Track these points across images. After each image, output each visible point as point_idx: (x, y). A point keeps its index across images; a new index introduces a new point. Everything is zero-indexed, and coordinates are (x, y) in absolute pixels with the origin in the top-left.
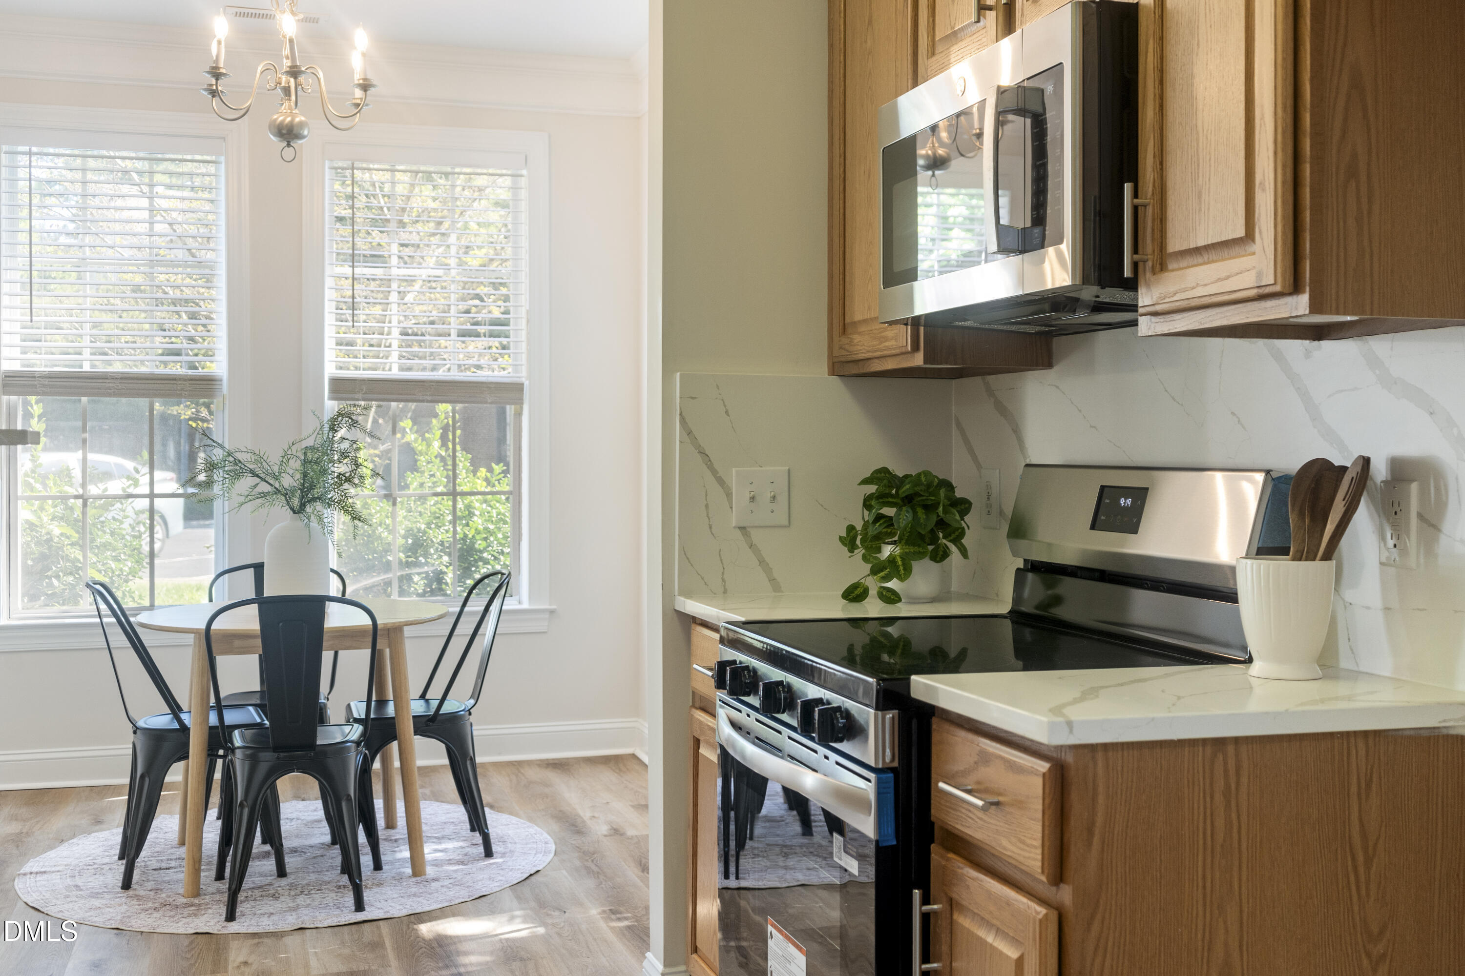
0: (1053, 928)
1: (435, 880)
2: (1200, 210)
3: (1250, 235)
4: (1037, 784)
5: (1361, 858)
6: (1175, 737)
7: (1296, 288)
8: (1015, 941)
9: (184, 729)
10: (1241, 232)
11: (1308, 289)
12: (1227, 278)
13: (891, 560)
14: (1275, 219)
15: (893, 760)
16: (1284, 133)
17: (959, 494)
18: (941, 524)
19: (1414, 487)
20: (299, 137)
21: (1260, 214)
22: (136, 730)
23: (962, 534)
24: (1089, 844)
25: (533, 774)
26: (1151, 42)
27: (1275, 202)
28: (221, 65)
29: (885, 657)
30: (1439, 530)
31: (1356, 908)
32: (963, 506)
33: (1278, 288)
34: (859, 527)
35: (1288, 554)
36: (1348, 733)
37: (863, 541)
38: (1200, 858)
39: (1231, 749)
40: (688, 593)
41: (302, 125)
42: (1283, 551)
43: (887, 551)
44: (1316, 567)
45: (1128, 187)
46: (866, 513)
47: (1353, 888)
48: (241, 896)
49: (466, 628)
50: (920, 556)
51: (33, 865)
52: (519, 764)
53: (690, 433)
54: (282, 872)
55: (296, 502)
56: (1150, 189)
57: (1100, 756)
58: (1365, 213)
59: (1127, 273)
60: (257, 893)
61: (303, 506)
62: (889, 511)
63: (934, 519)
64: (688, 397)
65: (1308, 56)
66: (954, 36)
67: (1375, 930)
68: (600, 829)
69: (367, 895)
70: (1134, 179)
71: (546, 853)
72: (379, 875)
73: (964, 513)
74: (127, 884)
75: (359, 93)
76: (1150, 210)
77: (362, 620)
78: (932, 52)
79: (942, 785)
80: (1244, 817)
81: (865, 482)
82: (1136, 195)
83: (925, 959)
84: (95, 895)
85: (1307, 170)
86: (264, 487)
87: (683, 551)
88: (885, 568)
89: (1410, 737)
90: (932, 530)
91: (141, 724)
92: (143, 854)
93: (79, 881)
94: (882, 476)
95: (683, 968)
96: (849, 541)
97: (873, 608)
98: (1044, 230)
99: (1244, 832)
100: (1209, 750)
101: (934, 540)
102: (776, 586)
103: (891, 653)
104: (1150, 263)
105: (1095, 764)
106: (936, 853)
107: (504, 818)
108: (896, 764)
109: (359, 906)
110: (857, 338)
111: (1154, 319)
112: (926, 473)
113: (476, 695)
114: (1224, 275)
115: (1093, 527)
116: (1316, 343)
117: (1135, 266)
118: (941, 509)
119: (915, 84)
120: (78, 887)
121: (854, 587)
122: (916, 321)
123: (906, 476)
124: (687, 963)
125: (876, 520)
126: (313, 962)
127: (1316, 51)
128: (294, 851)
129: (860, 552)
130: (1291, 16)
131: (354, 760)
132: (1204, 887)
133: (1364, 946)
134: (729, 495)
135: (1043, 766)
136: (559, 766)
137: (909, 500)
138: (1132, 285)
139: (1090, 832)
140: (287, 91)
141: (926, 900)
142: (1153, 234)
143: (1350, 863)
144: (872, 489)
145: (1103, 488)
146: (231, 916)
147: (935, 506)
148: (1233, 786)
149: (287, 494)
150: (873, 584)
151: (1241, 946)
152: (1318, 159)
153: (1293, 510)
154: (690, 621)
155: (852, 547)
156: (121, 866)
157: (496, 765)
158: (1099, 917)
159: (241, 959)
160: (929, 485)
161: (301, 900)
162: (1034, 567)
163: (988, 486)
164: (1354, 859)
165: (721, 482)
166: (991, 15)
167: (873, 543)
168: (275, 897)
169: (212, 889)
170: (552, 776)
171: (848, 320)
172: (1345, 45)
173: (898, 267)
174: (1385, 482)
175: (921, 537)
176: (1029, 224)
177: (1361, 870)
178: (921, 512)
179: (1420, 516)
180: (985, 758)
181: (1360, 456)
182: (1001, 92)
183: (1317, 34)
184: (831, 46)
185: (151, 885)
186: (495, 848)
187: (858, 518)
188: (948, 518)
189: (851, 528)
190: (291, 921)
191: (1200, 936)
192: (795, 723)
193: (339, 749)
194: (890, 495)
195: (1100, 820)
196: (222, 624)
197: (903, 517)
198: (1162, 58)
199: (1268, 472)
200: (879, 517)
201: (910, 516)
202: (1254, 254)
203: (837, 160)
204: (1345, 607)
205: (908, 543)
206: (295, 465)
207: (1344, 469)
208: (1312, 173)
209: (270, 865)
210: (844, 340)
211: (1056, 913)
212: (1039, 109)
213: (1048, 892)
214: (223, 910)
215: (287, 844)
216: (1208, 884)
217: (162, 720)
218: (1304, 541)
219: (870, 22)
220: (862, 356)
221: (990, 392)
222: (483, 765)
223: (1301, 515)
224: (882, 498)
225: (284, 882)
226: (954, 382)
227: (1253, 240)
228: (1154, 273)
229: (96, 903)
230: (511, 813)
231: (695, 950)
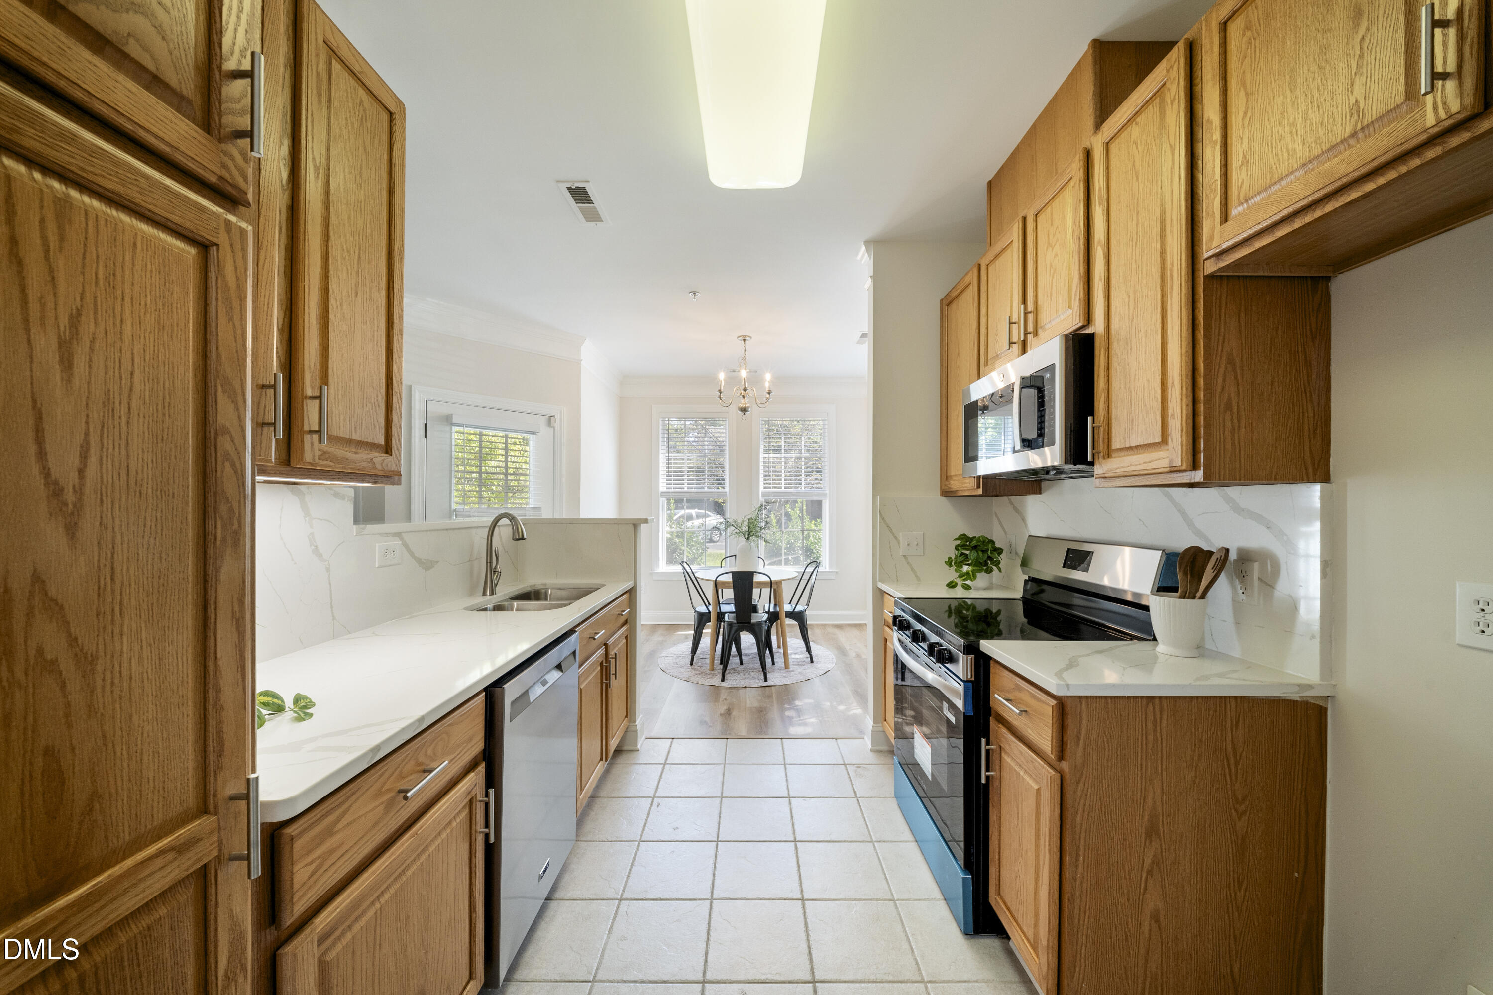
0: (1058, 782)
1: (793, 671)
2: (1132, 429)
3: (1164, 441)
4: (1049, 711)
5: (1232, 761)
6: (1126, 695)
7: (1195, 467)
8: (1037, 782)
9: (710, 612)
10: (1158, 439)
11: (1202, 468)
12: (1150, 462)
13: (968, 573)
14: (1182, 432)
15: (972, 677)
16: (1187, 389)
17: (997, 546)
18: (990, 558)
19: (1256, 565)
20: (747, 411)
21: (1171, 431)
22: (695, 611)
23: (999, 562)
24: (1078, 743)
25: (830, 630)
26: (1102, 350)
27: (1182, 424)
28: (722, 388)
29: (965, 612)
30: (1273, 588)
31: (1229, 786)
32: (999, 551)
33: (1184, 468)
34: (953, 558)
35: (1177, 592)
36: (1225, 697)
37: (955, 563)
38: (1139, 755)
39: (1157, 701)
40: (882, 581)
41: (748, 407)
42: (1174, 589)
43: (965, 568)
44: (1196, 602)
45: (1090, 419)
46: (956, 552)
47: (1228, 776)
48: (727, 672)
49: (806, 577)
50: (980, 571)
51: (664, 654)
52: (826, 625)
53: (883, 519)
54: (741, 663)
55: (747, 536)
56: (1102, 420)
57: (1084, 702)
58: (1236, 428)
59: (1090, 459)
60: (732, 671)
61: (749, 537)
62: (967, 552)
63: (986, 556)
64: (883, 505)
65: (1202, 349)
66: (997, 357)
67: (1240, 797)
68: (852, 654)
69: (769, 675)
70: (1092, 414)
71: (832, 663)
72: (774, 667)
73: (1000, 554)
74: (692, 664)
75: (768, 395)
76: (1102, 429)
77: (767, 579)
78: (987, 364)
79: (996, 695)
80: (1164, 736)
81: (956, 539)
82: (1094, 423)
83: (988, 770)
84: (682, 667)
85: (1201, 408)
86: (736, 531)
87: (881, 564)
88: (964, 576)
89: (1262, 700)
90: (985, 561)
91: (697, 610)
92: (697, 652)
93: (678, 661)
94: (963, 537)
95: (880, 725)
96: (949, 563)
97: (959, 593)
98: (1043, 440)
99: (1164, 743)
100: (1144, 701)
101: (986, 564)
102: (918, 578)
103: (968, 610)
104: (1102, 454)
105: (1081, 705)
106: (993, 723)
107: (819, 647)
108: (973, 679)
109: (766, 680)
110: (952, 482)
111: (1103, 480)
112: (983, 537)
113: (808, 605)
114: (1148, 460)
115: (1064, 566)
116: (1191, 489)
117: (1093, 455)
118: (989, 552)
119: (979, 378)
120: (677, 663)
121: (952, 582)
122: (979, 477)
123: (974, 537)
124: (882, 723)
125: (960, 556)
126: (748, 702)
127: (1207, 347)
128: (746, 655)
129: (954, 567)
130: (1191, 330)
131: (765, 628)
132: (1141, 769)
133: (1234, 806)
134: (899, 543)
135: (1053, 702)
136: (839, 627)
137: (975, 548)
138: (1092, 463)
139: (1078, 737)
140: (743, 396)
141: (988, 743)
142: (1103, 441)
143: (1226, 763)
144: (959, 542)
145: (1069, 550)
146: (723, 680)
147: (987, 550)
148: (1158, 720)
149: (744, 533)
150: (960, 582)
151: (1162, 800)
152: (1208, 402)
153: (1180, 571)
154: (883, 593)
155: (950, 565)
156: (690, 655)
157: (817, 625)
158: (1083, 780)
159: (724, 697)
160: (984, 542)
161: (747, 675)
162: (1032, 580)
163: (1010, 542)
164: (1228, 760)
165: (896, 538)
166: (1015, 347)
167: (959, 565)
168: (738, 673)
169: (718, 668)
170: (836, 631)
171: (948, 474)
172: (1224, 342)
173: (971, 455)
174: (1234, 560)
175: (981, 563)
176: (1036, 436)
177: (1233, 767)
178: (981, 554)
179: (1259, 579)
180: (1018, 688)
181: (1223, 547)
182: (1023, 378)
183: (1207, 337)
184: (941, 366)
185: (699, 664)
186: (814, 659)
187: (953, 554)
188: (992, 556)
189: (950, 558)
190: (742, 683)
191: (1139, 794)
192: (926, 648)
193: (760, 624)
194: (967, 545)
195: (1083, 732)
196: (720, 579)
197: (972, 555)
198: (1108, 357)
199: (1163, 551)
200: (962, 554)
201: (976, 554)
202: (1167, 450)
203: (944, 411)
204: (1210, 619)
205: (975, 565)
206: (746, 523)
207: (1211, 553)
208: (1205, 408)
209: (737, 660)
210: (947, 482)
211: (1059, 775)
212: (1040, 385)
213: (1056, 764)
214: (720, 676)
215: (743, 652)
216: (1144, 769)
217: (702, 609)
218: (1187, 587)
219: (958, 354)
220: (954, 489)
221: (1011, 503)
222: (810, 625)
223: (1185, 573)
224: (964, 546)
225: (742, 667)
226: (994, 498)
227: (1167, 444)
228: (1104, 458)
229: (681, 670)
230: (821, 645)
231: (886, 720)
